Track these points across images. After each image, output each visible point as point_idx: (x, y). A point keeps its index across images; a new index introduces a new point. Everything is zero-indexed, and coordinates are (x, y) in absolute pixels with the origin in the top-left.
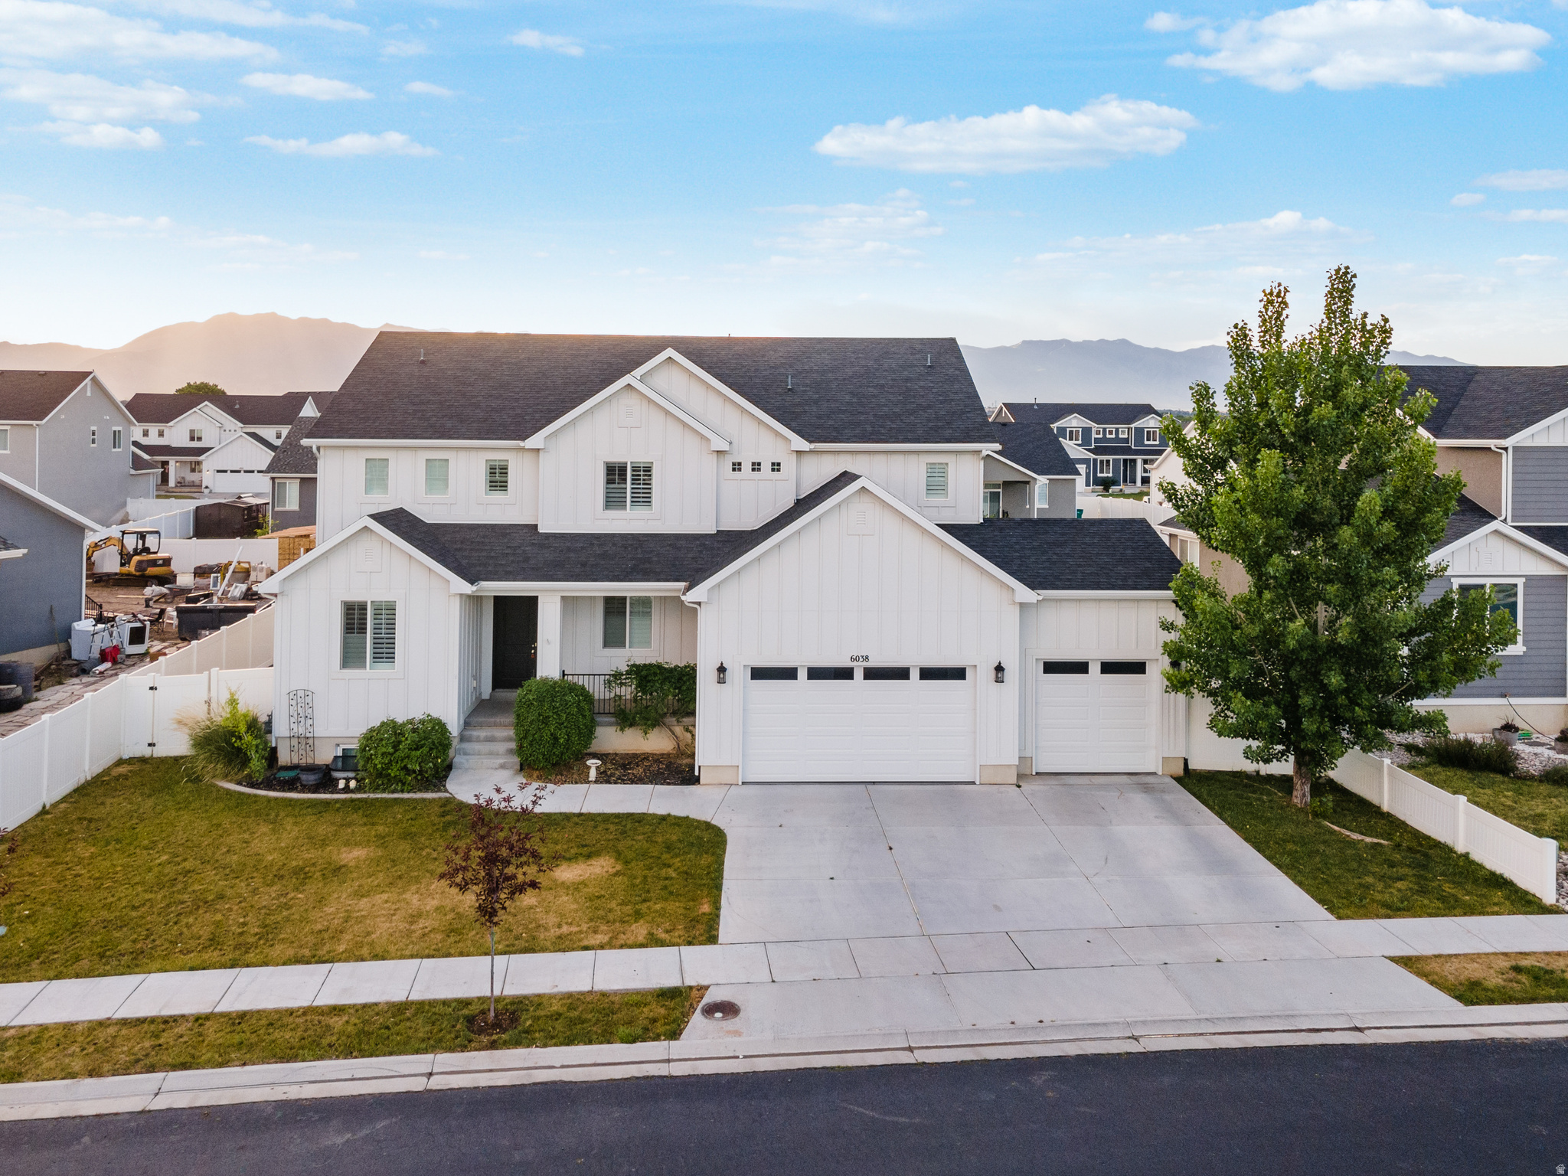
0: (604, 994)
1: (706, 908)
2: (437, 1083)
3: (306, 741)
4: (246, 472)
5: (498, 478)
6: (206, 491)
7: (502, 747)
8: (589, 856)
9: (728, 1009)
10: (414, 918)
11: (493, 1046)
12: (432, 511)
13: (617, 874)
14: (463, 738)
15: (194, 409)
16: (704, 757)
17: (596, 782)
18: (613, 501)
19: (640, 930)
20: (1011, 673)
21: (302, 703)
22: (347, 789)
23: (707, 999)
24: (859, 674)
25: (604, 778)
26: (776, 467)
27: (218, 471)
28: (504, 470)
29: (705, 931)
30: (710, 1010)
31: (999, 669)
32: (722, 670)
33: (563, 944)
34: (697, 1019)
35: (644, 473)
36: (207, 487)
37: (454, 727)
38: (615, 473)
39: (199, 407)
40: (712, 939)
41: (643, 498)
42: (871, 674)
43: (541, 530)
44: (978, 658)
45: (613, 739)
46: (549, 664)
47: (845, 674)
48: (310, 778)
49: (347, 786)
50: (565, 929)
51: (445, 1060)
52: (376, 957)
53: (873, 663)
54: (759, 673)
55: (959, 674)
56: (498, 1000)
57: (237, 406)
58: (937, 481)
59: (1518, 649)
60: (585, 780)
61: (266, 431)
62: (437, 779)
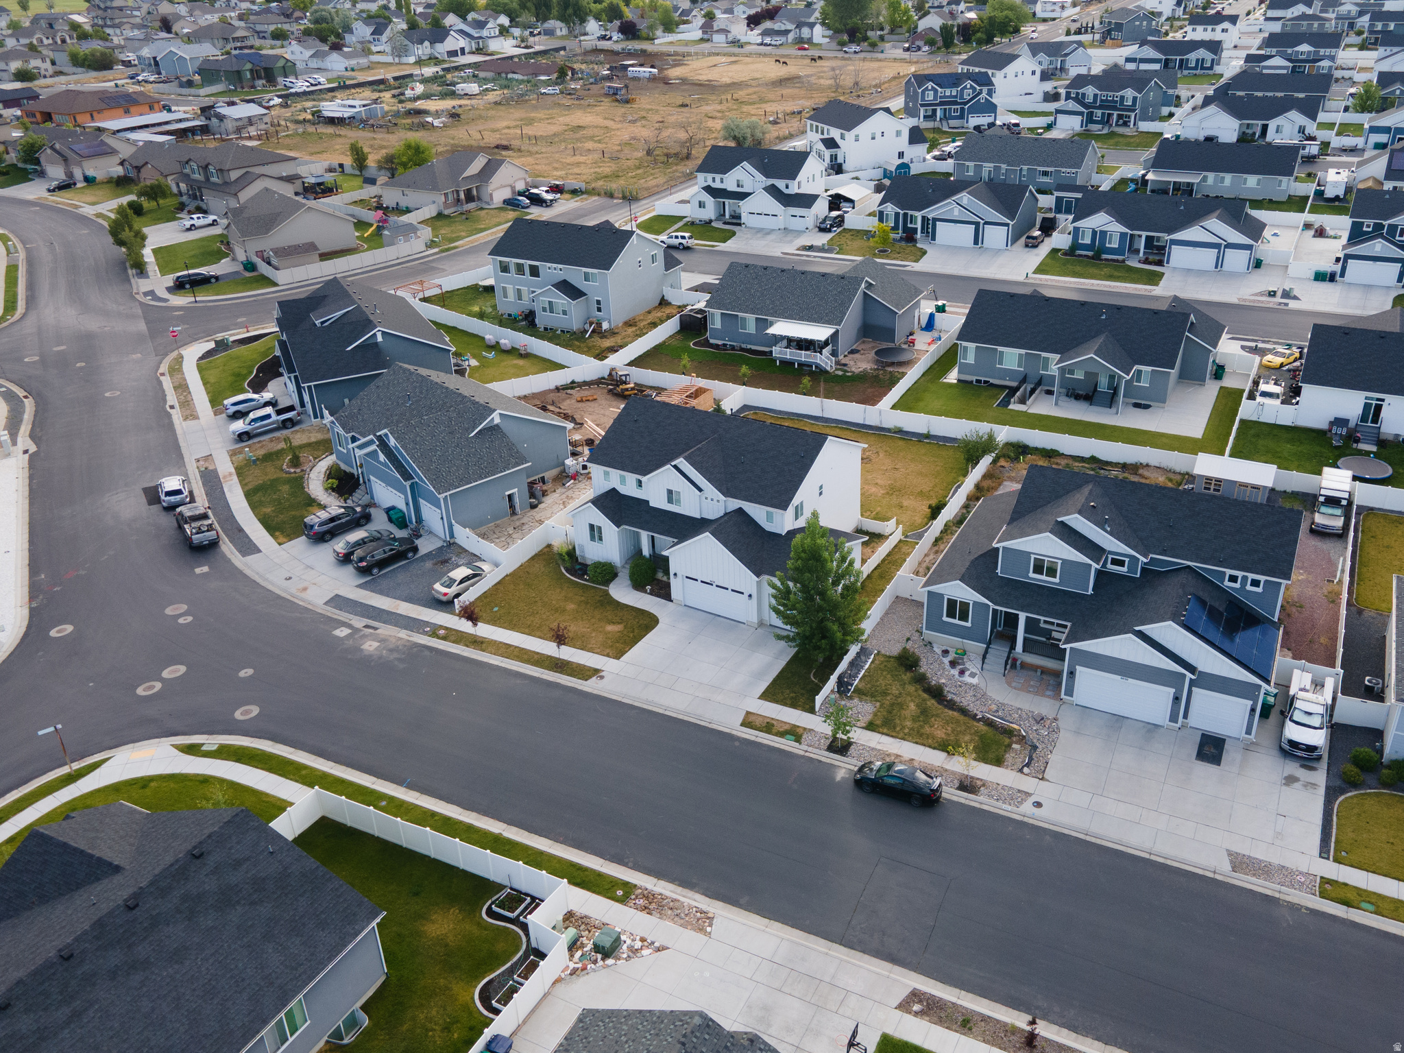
0: (585, 666)
2: (541, 676)
3: (584, 558)
4: (765, 214)
6: (743, 226)
7: (629, 576)
9: (602, 678)
11: (556, 671)
12: (623, 490)
13: (620, 631)
14: (623, 567)
15: (738, 167)
16: (674, 595)
17: (648, 593)
18: (669, 500)
19: (607, 651)
20: (754, 598)
21: (582, 547)
22: (586, 579)
24: (714, 585)
25: (651, 592)
26: (718, 501)
27: (750, 213)
28: (641, 481)
29: (620, 656)
30: (598, 676)
31: (750, 596)
32: (677, 573)
34: (595, 677)
35: (678, 495)
36: (744, 223)
37: (619, 565)
38: (670, 492)
39: (741, 165)
40: (619, 658)
41: (678, 502)
42: (718, 586)
43: (650, 504)
44: (745, 590)
45: (661, 577)
47: (711, 584)
48: (581, 572)
51: (546, 672)
54: (687, 577)
55: (741, 593)
58: (769, 517)
59: (969, 624)
60: (645, 592)
61: (780, 184)
62: (607, 582)
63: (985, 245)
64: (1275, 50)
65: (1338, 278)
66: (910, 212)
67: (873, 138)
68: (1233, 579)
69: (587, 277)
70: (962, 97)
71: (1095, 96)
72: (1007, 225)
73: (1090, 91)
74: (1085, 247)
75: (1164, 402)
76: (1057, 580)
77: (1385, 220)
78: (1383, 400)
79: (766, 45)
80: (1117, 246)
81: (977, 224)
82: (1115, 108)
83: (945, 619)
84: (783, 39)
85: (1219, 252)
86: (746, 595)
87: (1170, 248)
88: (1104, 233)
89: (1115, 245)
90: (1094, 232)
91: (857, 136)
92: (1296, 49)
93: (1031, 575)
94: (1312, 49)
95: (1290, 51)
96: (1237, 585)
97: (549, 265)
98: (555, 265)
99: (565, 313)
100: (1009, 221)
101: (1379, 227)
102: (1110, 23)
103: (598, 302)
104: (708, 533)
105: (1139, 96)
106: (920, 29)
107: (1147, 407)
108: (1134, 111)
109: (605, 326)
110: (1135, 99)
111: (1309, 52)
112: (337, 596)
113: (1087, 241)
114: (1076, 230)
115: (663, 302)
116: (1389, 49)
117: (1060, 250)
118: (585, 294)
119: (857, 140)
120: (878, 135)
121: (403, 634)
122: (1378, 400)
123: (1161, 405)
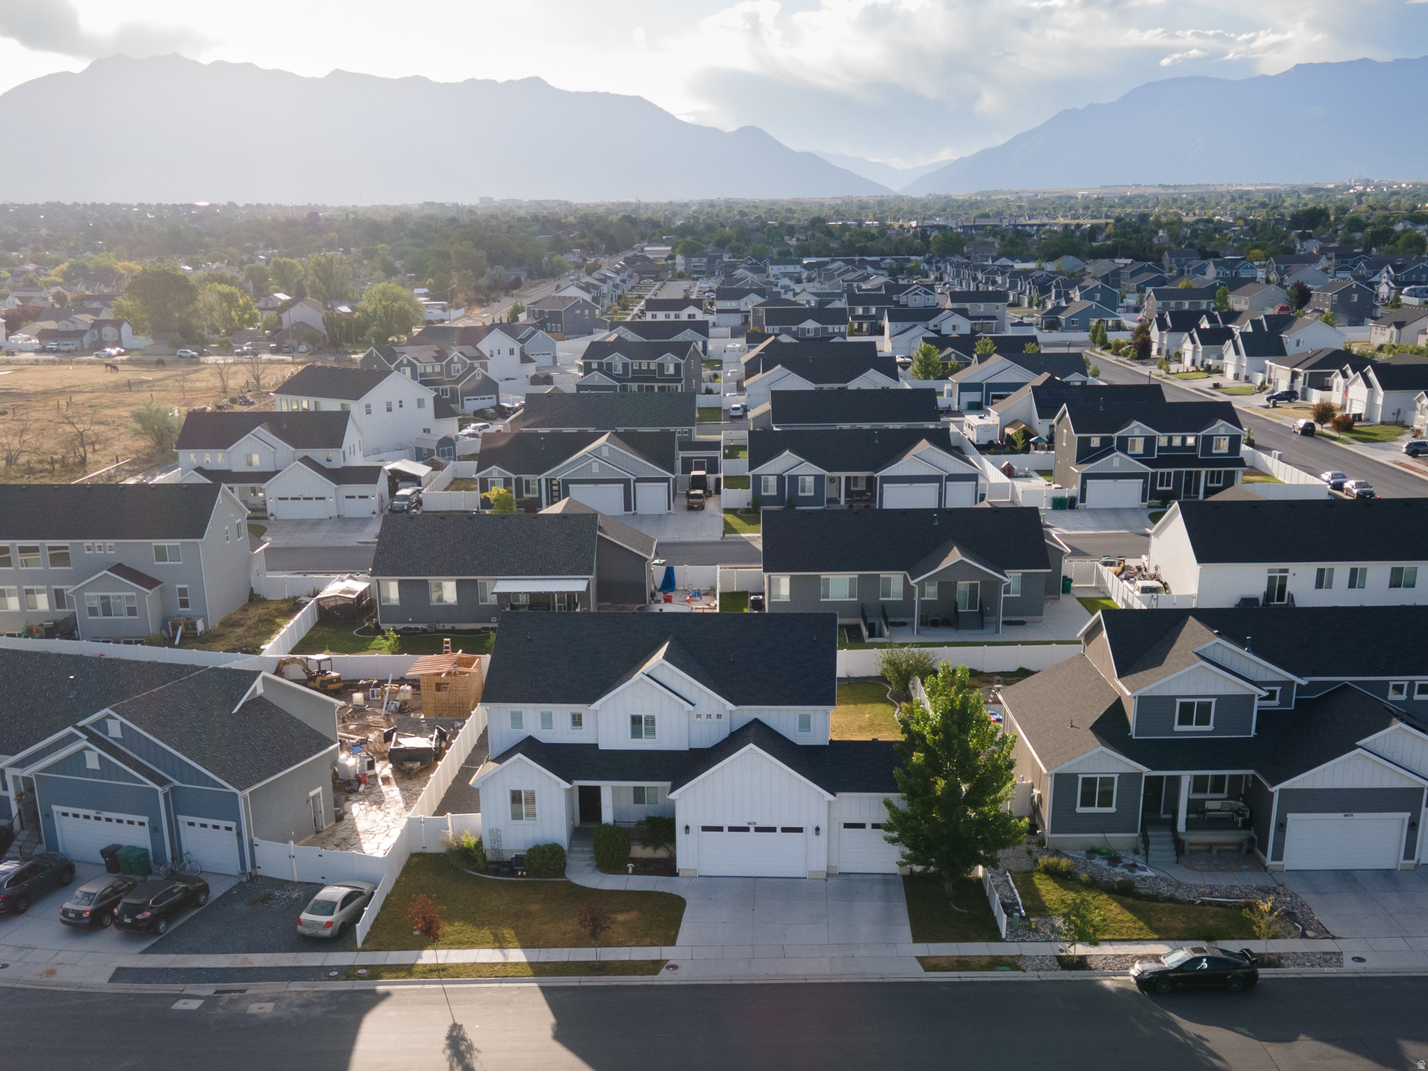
0: (633, 961)
1: (673, 933)
2: (582, 984)
3: (499, 851)
4: (305, 499)
5: (577, 720)
6: (272, 518)
7: (587, 856)
8: (628, 911)
9: (675, 967)
10: (565, 933)
11: (599, 975)
12: (546, 737)
13: (640, 918)
14: (570, 851)
15: (249, 435)
16: (681, 864)
17: (632, 874)
18: (636, 733)
19: (648, 940)
20: (823, 831)
21: (496, 834)
22: (522, 876)
23: (668, 964)
24: (752, 829)
25: (635, 872)
26: (719, 716)
27: (280, 499)
28: (580, 716)
29: (671, 941)
30: (668, 967)
31: (817, 829)
32: (687, 828)
33: (619, 945)
34: (664, 969)
35: (651, 721)
36: (272, 515)
37: (566, 848)
38: (636, 720)
39: (252, 432)
40: (674, 944)
41: (651, 732)
42: (758, 829)
43: (601, 748)
44: (808, 824)
45: (638, 851)
46: (607, 816)
47: (746, 829)
48: (506, 870)
49: (522, 874)
50: (620, 940)
51: (583, 978)
52: (554, 947)
53: (758, 825)
54: (705, 829)
55: (800, 830)
56: (600, 961)
57: (285, 426)
58: (805, 724)
59: (1113, 809)
60: (627, 873)
61: (319, 455)
62: (561, 872)
63: (639, 511)
64: (778, 327)
65: (1079, 504)
66: (525, 477)
67: (389, 410)
68: (1399, 689)
69: (161, 554)
70: (449, 375)
71: (625, 366)
72: (666, 480)
73: (617, 360)
74: (770, 501)
75: (1040, 613)
76: (1210, 727)
77: (1113, 433)
78: (1286, 571)
79: (51, 351)
80: (812, 494)
81: (626, 482)
82: (655, 380)
83: (1080, 810)
84: (77, 343)
85: (941, 487)
86: (810, 831)
87: (881, 487)
88: (794, 479)
89: (810, 493)
90: (780, 478)
91: (368, 406)
92: (801, 326)
93: (1177, 728)
94: (819, 325)
95: (794, 328)
96: (1403, 697)
97: (87, 543)
98: (99, 542)
99: (132, 611)
100: (669, 475)
101: (1106, 442)
102: (541, 313)
103: (183, 592)
104: (751, 746)
105: (682, 362)
106: (285, 325)
107: (1022, 623)
108: (680, 381)
109: (200, 626)
110: (677, 366)
111: (816, 330)
112: (119, 969)
113: (772, 491)
114: (757, 478)
115: (254, 599)
116: (899, 324)
117: (738, 509)
118: (161, 583)
119: (369, 412)
120: (395, 406)
121: (296, 986)
122: (1282, 571)
123: (1037, 618)
